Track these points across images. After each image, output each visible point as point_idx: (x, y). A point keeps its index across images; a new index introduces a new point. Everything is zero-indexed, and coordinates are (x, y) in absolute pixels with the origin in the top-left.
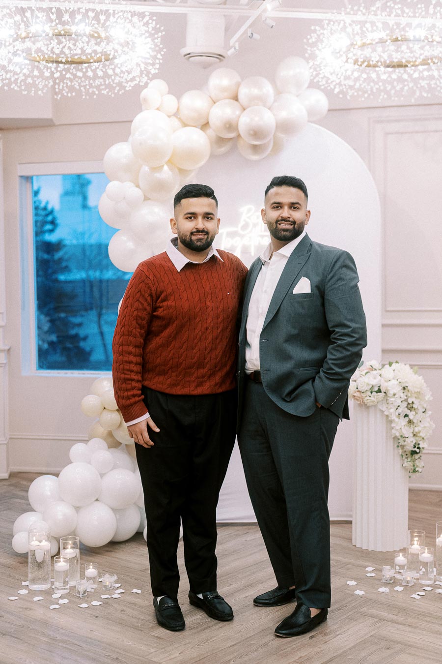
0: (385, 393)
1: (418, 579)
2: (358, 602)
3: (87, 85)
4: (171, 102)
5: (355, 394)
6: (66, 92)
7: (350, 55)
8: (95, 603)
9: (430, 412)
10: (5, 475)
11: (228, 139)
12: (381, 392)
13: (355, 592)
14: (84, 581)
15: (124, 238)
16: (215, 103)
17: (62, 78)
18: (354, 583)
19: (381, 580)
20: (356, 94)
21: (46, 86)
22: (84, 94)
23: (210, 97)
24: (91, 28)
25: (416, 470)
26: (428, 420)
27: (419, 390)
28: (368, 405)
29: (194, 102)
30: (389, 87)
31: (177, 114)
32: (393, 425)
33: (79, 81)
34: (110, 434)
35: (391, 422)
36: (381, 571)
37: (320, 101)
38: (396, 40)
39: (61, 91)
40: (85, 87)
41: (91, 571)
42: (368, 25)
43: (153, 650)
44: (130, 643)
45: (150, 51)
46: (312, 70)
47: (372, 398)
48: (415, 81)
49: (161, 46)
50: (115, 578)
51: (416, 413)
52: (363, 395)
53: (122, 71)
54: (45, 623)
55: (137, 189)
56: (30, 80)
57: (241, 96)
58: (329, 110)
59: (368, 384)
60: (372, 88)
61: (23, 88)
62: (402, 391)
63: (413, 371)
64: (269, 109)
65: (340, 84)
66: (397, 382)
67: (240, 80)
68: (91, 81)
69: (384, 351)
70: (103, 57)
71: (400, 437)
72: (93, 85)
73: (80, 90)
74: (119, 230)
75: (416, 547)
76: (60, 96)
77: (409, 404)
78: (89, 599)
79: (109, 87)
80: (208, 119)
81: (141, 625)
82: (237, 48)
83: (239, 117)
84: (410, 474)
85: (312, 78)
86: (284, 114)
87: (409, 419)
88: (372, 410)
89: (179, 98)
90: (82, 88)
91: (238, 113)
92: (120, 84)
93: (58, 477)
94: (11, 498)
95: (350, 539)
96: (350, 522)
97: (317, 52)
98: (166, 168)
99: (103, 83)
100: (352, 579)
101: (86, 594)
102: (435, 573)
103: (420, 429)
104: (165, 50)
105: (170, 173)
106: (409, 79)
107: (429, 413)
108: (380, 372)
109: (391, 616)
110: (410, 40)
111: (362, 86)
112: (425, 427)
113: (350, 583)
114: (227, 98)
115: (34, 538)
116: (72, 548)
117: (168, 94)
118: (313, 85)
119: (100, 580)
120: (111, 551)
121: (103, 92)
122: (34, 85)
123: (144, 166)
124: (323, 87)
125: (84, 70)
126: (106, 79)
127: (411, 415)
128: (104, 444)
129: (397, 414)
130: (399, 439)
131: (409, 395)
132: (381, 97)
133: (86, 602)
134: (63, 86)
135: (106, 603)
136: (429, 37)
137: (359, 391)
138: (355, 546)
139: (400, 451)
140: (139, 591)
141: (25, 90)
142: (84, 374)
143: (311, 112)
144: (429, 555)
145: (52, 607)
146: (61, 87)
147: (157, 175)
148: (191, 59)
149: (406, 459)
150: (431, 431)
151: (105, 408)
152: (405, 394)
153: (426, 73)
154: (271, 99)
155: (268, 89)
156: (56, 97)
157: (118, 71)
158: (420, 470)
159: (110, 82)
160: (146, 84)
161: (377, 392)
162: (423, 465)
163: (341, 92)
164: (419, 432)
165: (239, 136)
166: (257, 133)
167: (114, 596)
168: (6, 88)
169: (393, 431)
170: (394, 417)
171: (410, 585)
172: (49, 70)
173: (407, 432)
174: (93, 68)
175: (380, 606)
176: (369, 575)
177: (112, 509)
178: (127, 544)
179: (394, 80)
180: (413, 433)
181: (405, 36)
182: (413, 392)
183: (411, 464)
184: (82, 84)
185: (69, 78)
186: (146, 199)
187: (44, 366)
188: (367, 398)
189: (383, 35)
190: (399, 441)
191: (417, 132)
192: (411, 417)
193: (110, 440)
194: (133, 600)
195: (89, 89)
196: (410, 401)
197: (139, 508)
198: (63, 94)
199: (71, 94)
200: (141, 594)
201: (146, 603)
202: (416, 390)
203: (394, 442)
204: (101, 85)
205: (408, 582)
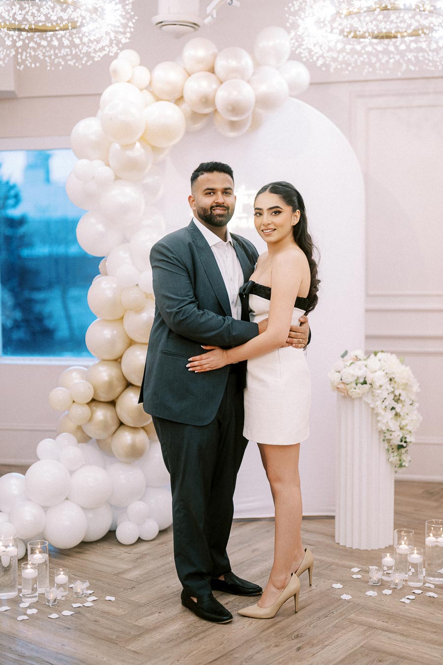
0: (371, 384)
1: (406, 581)
2: (345, 608)
3: (51, 55)
4: (143, 74)
5: (339, 386)
6: (29, 62)
7: (335, 25)
8: (66, 613)
12: (366, 383)
13: (342, 597)
14: (54, 589)
15: (93, 220)
16: (190, 75)
17: (25, 47)
18: (339, 586)
19: (368, 582)
20: (339, 67)
21: (8, 55)
22: (49, 64)
23: (185, 69)
25: (403, 465)
26: (416, 412)
27: (406, 382)
28: (353, 397)
29: (168, 74)
30: (374, 60)
31: (149, 87)
32: (379, 418)
33: (44, 51)
34: (80, 428)
35: (377, 415)
36: (368, 572)
37: (301, 74)
38: (386, 8)
39: (24, 61)
40: (50, 57)
41: (62, 577)
44: (105, 659)
45: (121, 18)
46: (293, 42)
47: (357, 390)
48: (402, 54)
49: (132, 13)
50: (87, 584)
51: (403, 406)
52: (348, 387)
53: (89, 40)
54: (12, 637)
55: (107, 168)
57: (218, 69)
58: (311, 84)
59: (353, 375)
60: (356, 62)
62: (389, 382)
63: (400, 361)
64: (248, 82)
65: (322, 56)
66: (383, 373)
67: (215, 50)
68: (57, 51)
69: (368, 337)
70: (70, 24)
71: (386, 431)
72: (59, 55)
73: (44, 60)
74: (88, 211)
75: (404, 547)
76: (22, 67)
77: (395, 396)
78: (60, 608)
79: (76, 57)
80: (182, 93)
81: (117, 637)
82: (215, 16)
83: (216, 90)
84: (397, 469)
85: (293, 49)
86: (263, 88)
87: (396, 412)
88: (357, 403)
89: (151, 70)
90: (47, 58)
91: (214, 86)
92: (87, 54)
93: (25, 475)
95: (333, 537)
96: (333, 517)
97: (300, 21)
99: (69, 53)
100: (338, 581)
101: (56, 603)
102: (424, 575)
103: (407, 422)
104: (136, 18)
105: (143, 151)
106: (395, 52)
107: (417, 405)
108: (365, 362)
109: (380, 624)
110: (401, 9)
111: (346, 58)
112: (412, 420)
113: (335, 586)
114: (204, 71)
116: (40, 552)
117: (140, 65)
118: (295, 56)
119: (71, 586)
120: (81, 553)
121: (69, 63)
123: (114, 144)
124: (304, 59)
125: (49, 39)
126: (73, 49)
127: (398, 408)
128: (73, 439)
129: (384, 407)
130: (385, 433)
131: (396, 386)
132: (366, 71)
133: (57, 611)
134: (26, 56)
135: (78, 612)
136: (421, 5)
137: (343, 383)
138: (339, 544)
139: (386, 445)
140: (113, 599)
142: (50, 360)
143: (292, 86)
145: (20, 618)
146: (24, 57)
147: (130, 153)
148: (164, 27)
149: (392, 454)
150: (418, 425)
151: (74, 401)
152: (392, 385)
153: (413, 45)
154: (251, 71)
155: (247, 61)
156: (18, 67)
157: (85, 40)
158: (407, 465)
159: (76, 53)
160: (117, 54)
161: (362, 384)
162: (410, 459)
163: (323, 65)
164: (406, 425)
165: (216, 111)
166: (235, 109)
167: (86, 605)
169: (380, 425)
170: (380, 410)
171: (399, 587)
172: (11, 39)
173: (394, 425)
174: (59, 36)
175: (368, 612)
176: (355, 576)
177: (83, 508)
178: (98, 544)
179: (380, 52)
180: (399, 426)
181: (395, 4)
182: (400, 383)
183: (397, 458)
184: (47, 54)
185: (33, 48)
186: (117, 178)
187: (9, 352)
188: (351, 390)
189: (371, 3)
190: (386, 435)
191: (400, 108)
192: (398, 410)
193: (79, 434)
194: (107, 608)
195: (54, 59)
196: (397, 393)
197: (111, 505)
198: (26, 65)
199: (35, 64)
200: (115, 601)
201: (121, 612)
202: (404, 381)
203: (380, 435)
204: (68, 55)
205: (396, 584)
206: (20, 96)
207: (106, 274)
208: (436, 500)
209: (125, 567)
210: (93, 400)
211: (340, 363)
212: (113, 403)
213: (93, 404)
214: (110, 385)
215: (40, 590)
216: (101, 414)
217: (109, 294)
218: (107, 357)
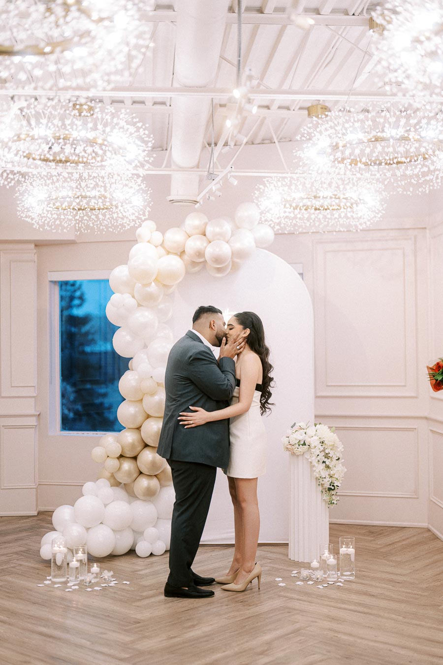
0: (309, 445)
1: (325, 577)
2: (279, 589)
3: (98, 224)
4: (158, 237)
5: (288, 447)
8: (96, 588)
9: (343, 460)
10: (35, 513)
11: (198, 263)
12: (305, 445)
13: (279, 584)
14: (90, 574)
15: (124, 333)
16: (189, 237)
18: (280, 579)
20: (292, 229)
21: (70, 225)
22: (96, 230)
23: (186, 232)
24: (100, 193)
25: (333, 502)
26: (341, 465)
27: (333, 444)
28: (297, 455)
29: (174, 236)
31: (162, 245)
32: (314, 469)
34: (113, 476)
35: (314, 466)
36: (300, 573)
37: (267, 233)
41: (95, 568)
42: (293, 187)
43: (132, 612)
47: (300, 450)
49: (150, 200)
50: (112, 573)
51: (332, 461)
52: (294, 447)
54: (63, 599)
55: (132, 299)
56: (58, 222)
57: (207, 234)
58: (275, 239)
59: (296, 439)
61: (53, 227)
62: (321, 444)
63: (330, 430)
64: (227, 242)
65: (279, 224)
66: (318, 438)
67: (207, 221)
69: (316, 416)
71: (319, 478)
72: (103, 224)
73: (93, 228)
74: (120, 327)
76: (79, 232)
77: (326, 453)
78: (93, 586)
80: (184, 249)
81: (127, 600)
82: (202, 203)
83: (206, 247)
84: (328, 506)
86: (238, 246)
87: (326, 465)
88: (300, 458)
89: (163, 234)
90: (95, 226)
91: (205, 245)
92: (122, 225)
93: (73, 506)
94: (39, 528)
95: (287, 555)
98: (153, 284)
100: (279, 577)
101: (91, 583)
103: (334, 472)
104: (152, 203)
105: (157, 287)
107: (341, 461)
108: (305, 431)
112: (338, 471)
113: (277, 579)
114: (199, 234)
115: (56, 545)
117: (157, 230)
118: (261, 222)
119: (101, 576)
121: (109, 229)
122: (60, 225)
123: (137, 284)
126: (112, 220)
128: (108, 483)
129: (317, 461)
131: (326, 447)
133: (91, 588)
134: (81, 225)
135: (104, 589)
137: (290, 444)
138: (290, 559)
139: (320, 488)
140: (128, 583)
141: (54, 229)
142: (97, 434)
144: (333, 560)
145: (67, 590)
146: (80, 226)
147: (148, 289)
148: (173, 204)
149: (325, 494)
150: (343, 474)
151: (108, 456)
152: (323, 447)
154: (230, 234)
155: (227, 227)
158: (335, 502)
160: (140, 226)
161: (302, 445)
162: (338, 499)
164: (334, 475)
165: (205, 261)
166: (217, 260)
167: (110, 585)
168: (41, 229)
169: (315, 473)
170: (315, 463)
172: (72, 214)
173: (325, 473)
175: (294, 592)
176: (293, 575)
177: (113, 530)
178: (123, 557)
180: (329, 474)
182: (329, 445)
183: (329, 497)
185: (86, 220)
186: (139, 305)
187: (67, 428)
188: (295, 450)
189: (302, 195)
190: (320, 481)
191: (349, 251)
192: (327, 463)
193: (112, 480)
194: (124, 587)
195: (100, 227)
196: (327, 451)
197: (133, 531)
198: (81, 231)
199: (87, 231)
200: (129, 584)
201: (132, 589)
202: (331, 443)
203: (316, 482)
204: (108, 224)
205: (318, 579)
206: (78, 242)
207: (133, 370)
208: (374, 537)
209: (140, 568)
210: (121, 456)
211: (289, 431)
212: (135, 458)
213: (121, 459)
214: (133, 446)
215: (81, 578)
216: (127, 465)
217: (133, 383)
218: (132, 426)
